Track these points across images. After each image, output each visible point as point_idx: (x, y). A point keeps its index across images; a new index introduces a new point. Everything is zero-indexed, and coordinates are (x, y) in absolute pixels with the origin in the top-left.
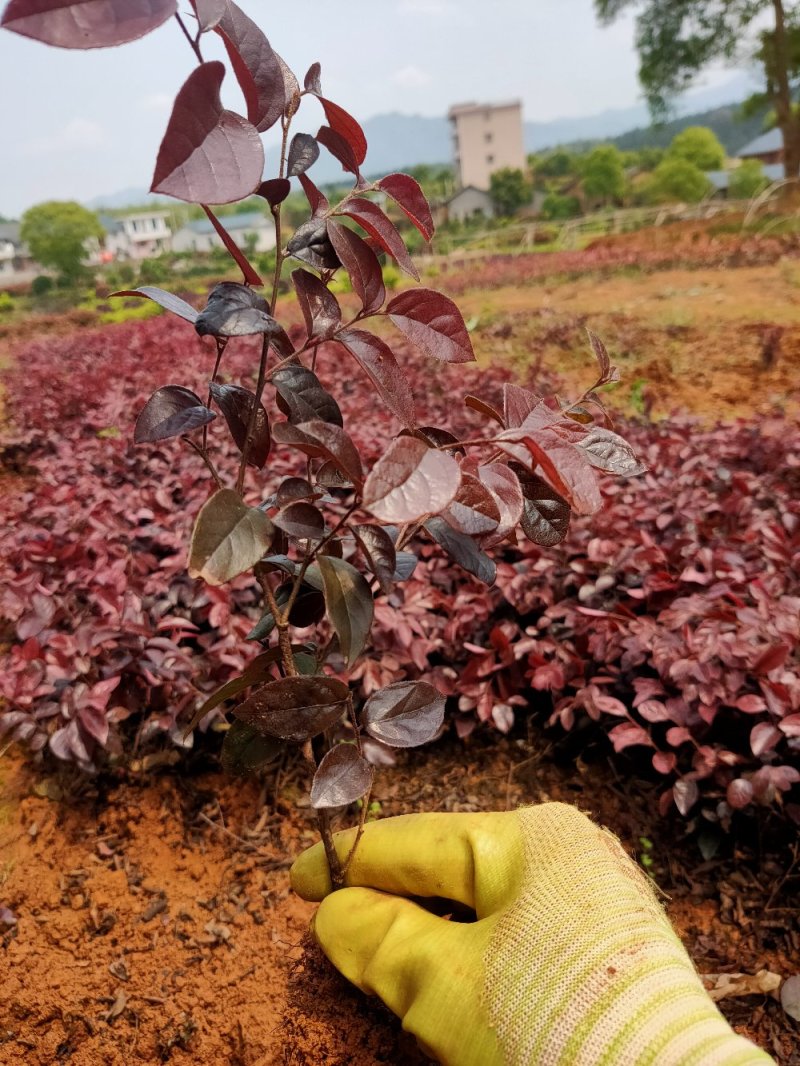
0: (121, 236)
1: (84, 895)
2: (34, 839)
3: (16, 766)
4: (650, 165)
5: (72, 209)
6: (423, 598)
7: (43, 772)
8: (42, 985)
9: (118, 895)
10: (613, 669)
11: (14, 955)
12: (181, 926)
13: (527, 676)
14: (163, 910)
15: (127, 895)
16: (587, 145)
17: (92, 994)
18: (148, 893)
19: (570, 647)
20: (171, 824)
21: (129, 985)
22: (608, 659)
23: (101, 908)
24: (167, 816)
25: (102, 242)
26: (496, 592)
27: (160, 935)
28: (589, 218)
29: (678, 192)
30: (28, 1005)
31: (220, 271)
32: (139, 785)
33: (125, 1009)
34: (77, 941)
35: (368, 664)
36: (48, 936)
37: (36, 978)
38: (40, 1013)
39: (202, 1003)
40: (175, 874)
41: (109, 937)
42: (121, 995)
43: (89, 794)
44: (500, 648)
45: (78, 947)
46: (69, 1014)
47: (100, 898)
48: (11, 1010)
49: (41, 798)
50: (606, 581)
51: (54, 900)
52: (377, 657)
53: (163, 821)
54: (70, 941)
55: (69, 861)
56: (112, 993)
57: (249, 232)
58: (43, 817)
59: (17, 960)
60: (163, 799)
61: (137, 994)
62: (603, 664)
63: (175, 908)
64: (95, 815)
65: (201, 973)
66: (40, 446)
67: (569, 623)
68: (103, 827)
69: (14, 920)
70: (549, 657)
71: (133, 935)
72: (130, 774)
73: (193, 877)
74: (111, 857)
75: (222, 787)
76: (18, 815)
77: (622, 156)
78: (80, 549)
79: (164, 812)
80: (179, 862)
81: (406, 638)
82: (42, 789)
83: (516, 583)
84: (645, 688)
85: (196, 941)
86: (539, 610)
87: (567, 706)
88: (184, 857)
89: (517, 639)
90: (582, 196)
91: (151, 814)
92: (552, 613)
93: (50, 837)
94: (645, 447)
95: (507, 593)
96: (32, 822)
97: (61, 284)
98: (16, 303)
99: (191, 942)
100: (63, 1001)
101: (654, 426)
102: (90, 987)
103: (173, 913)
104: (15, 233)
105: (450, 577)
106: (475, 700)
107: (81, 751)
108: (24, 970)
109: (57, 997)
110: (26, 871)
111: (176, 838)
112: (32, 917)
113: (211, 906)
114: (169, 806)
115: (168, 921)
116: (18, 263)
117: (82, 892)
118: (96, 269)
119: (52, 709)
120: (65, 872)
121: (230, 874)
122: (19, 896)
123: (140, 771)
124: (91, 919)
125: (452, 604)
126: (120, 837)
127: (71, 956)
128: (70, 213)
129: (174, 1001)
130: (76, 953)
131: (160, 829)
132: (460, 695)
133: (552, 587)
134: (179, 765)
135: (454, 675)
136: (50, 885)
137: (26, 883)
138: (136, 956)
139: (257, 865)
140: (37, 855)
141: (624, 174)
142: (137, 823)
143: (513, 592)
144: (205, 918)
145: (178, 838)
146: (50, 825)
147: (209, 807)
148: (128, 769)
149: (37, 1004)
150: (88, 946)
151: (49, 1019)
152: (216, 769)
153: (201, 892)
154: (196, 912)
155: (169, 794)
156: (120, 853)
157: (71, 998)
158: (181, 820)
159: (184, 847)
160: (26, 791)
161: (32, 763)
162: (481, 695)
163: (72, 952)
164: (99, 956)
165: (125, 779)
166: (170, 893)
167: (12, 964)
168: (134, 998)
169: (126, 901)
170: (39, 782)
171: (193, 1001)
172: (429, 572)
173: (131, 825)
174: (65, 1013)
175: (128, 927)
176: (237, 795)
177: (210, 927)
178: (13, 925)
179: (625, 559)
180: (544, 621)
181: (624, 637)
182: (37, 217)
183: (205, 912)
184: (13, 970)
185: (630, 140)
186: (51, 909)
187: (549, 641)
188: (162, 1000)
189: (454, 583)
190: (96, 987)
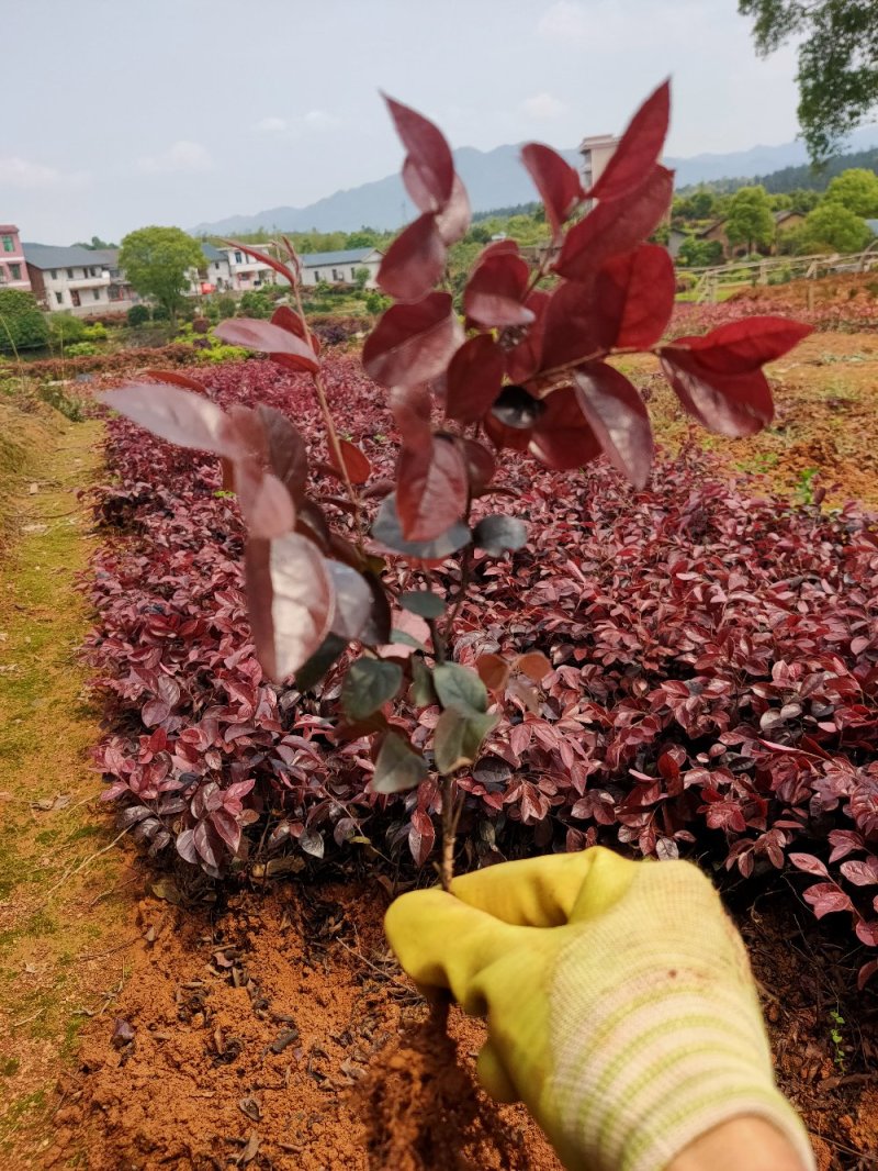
0: (223, 267)
1: (205, 1014)
2: (150, 945)
3: (129, 859)
4: (802, 210)
5: (174, 236)
6: (580, 712)
7: (160, 870)
8: (168, 1117)
9: (242, 1018)
10: (801, 813)
11: (136, 1077)
12: (315, 1063)
13: (699, 811)
14: (294, 1041)
15: (252, 1019)
16: (732, 185)
17: (221, 1132)
18: (277, 1021)
19: (748, 781)
20: (292, 936)
21: (260, 1127)
22: (794, 801)
23: (226, 1030)
24: (288, 928)
25: (203, 273)
26: (666, 712)
27: (293, 1071)
28: (730, 266)
29: (832, 241)
30: (155, 1139)
31: (326, 308)
32: (261, 892)
33: (258, 1154)
34: (198, 1065)
35: (525, 786)
36: (168, 1057)
37: (161, 1107)
38: (167, 1149)
39: (342, 1156)
40: (300, 996)
41: (234, 1066)
42: (254, 1137)
43: (207, 898)
44: (666, 775)
45: (200, 1073)
46: (198, 1154)
47: (223, 1019)
48: (135, 1140)
49: (160, 900)
50: (791, 710)
51: (172, 1014)
52: (532, 778)
53: (283, 933)
54: (192, 1065)
55: (185, 971)
56: (242, 1133)
57: (358, 267)
58: (161, 921)
59: (139, 1083)
60: (285, 909)
61: (271, 1138)
62: (789, 805)
63: (309, 1040)
64: (212, 921)
65: (339, 1121)
66: (148, 500)
67: (744, 753)
68: (221, 934)
69: (131, 1035)
70: (724, 789)
71: (261, 1068)
72: (252, 880)
73: (320, 1002)
74: (229, 969)
75: (348, 899)
76: (133, 916)
77: (771, 199)
78: (203, 625)
79: (285, 924)
80: (304, 983)
81: (568, 759)
82: (159, 890)
83: (689, 703)
84: (844, 842)
85: (332, 1083)
86: (712, 735)
87: (744, 850)
88: (305, 975)
89: (686, 767)
90: (724, 241)
91: (271, 924)
92: (727, 740)
93: (167, 943)
94: (817, 545)
95: (678, 714)
96: (149, 926)
97: (157, 316)
98: (110, 333)
99: (327, 1083)
100: (192, 1138)
101: (825, 520)
102: (219, 1124)
103: (306, 1047)
104: (113, 259)
105: (607, 687)
106: (636, 831)
107: (209, 856)
108: (147, 1097)
109: (186, 1132)
110: (142, 979)
111: (295, 952)
112: (148, 1032)
113: (344, 1041)
114: (290, 917)
115: (301, 1056)
116: (114, 291)
117: (202, 1009)
118: (196, 300)
119: (178, 805)
120: (180, 983)
121: (362, 1004)
122: (135, 1007)
123: (264, 877)
124: (214, 1041)
125: (612, 721)
126: (238, 948)
127: (192, 1082)
128: (172, 240)
129: (312, 1151)
130: (199, 1079)
131: (281, 942)
132: (619, 825)
133: (726, 710)
134: (303, 873)
135: (612, 801)
136: (166, 999)
137: (142, 993)
138: (268, 1094)
139: (390, 995)
140: (154, 963)
141: (773, 218)
142: (257, 934)
143: (685, 713)
144: (341, 1055)
145: (298, 953)
146: (167, 931)
147: (332, 920)
148: (250, 873)
149: (164, 1139)
150: (212, 1072)
151: (176, 1157)
152: (341, 879)
153: (332, 1022)
154: (329, 1048)
155: (291, 902)
156: (239, 966)
157: (199, 1136)
158: (303, 934)
159: (305, 964)
160: (141, 889)
161: (146, 857)
162: (644, 827)
163: (193, 1078)
164: (225, 1087)
165: (247, 884)
166: (299, 1020)
167: (134, 1088)
168: (267, 1142)
169: (250, 1026)
170: (156, 881)
171: (333, 1153)
172: (583, 679)
173: (251, 935)
174: (194, 1152)
175: (256, 1057)
176: (364, 912)
177: (346, 1066)
178: (130, 1041)
179: (814, 687)
180: (717, 748)
181: (815, 779)
182: (136, 242)
183: (339, 1048)
184: (135, 1094)
185: (782, 181)
186: (168, 1025)
187: (723, 772)
188: (299, 1149)
189: (610, 693)
190: (225, 1125)
